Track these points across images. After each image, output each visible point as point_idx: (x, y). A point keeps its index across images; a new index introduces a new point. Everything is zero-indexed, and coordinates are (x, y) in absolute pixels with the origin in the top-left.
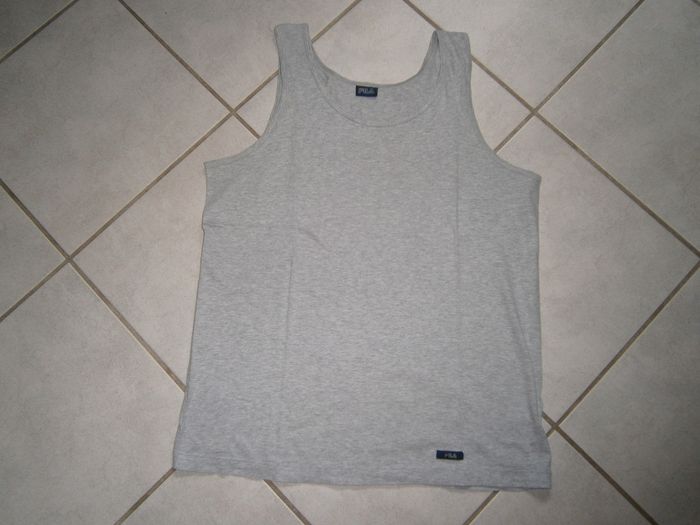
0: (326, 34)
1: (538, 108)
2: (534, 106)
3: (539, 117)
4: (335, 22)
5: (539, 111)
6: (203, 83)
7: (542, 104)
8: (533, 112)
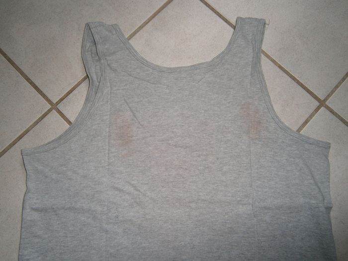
0: (138, 34)
1: (326, 100)
2: (322, 98)
3: (328, 108)
4: (146, 23)
5: (327, 103)
6: (28, 79)
7: (329, 96)
8: (322, 103)
